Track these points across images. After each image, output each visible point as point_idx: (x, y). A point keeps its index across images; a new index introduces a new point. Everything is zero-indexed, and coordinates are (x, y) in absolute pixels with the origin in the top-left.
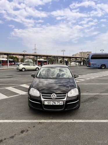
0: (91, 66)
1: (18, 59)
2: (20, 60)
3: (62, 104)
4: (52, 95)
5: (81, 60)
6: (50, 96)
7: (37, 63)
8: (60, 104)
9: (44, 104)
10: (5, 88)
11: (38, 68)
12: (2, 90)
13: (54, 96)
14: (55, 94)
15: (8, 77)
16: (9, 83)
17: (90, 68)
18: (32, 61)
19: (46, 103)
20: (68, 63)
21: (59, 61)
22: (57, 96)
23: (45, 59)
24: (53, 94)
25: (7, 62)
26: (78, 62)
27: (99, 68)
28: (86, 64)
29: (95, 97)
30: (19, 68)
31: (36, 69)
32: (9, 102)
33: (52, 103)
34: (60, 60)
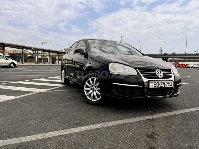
8: (170, 86)
9: (148, 88)
14: (161, 71)
19: (152, 85)
20: (55, 60)
22: (164, 74)
31: (10, 65)
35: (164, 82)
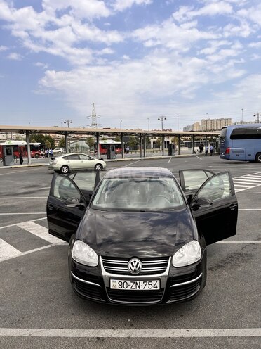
0: (232, 155)
1: (52, 141)
2: (57, 144)
3: (158, 288)
4: (130, 264)
5: (206, 139)
6: (126, 266)
7: (97, 149)
8: (153, 289)
9: (109, 288)
10: (16, 224)
11: (100, 165)
12: (8, 231)
13: (135, 265)
14: (137, 261)
15: (26, 190)
16: (29, 208)
17: (229, 161)
18: (87, 146)
19: (115, 285)
20: (174, 148)
21: (152, 143)
22: (144, 266)
23: (117, 140)
24: (132, 261)
25: (27, 150)
26: (198, 145)
27: (251, 162)
28: (218, 151)
29: (245, 251)
30: (55, 166)
31: (95, 167)
32: (22, 269)
33: (129, 286)
34: (155, 140)
35: (138, 282)
